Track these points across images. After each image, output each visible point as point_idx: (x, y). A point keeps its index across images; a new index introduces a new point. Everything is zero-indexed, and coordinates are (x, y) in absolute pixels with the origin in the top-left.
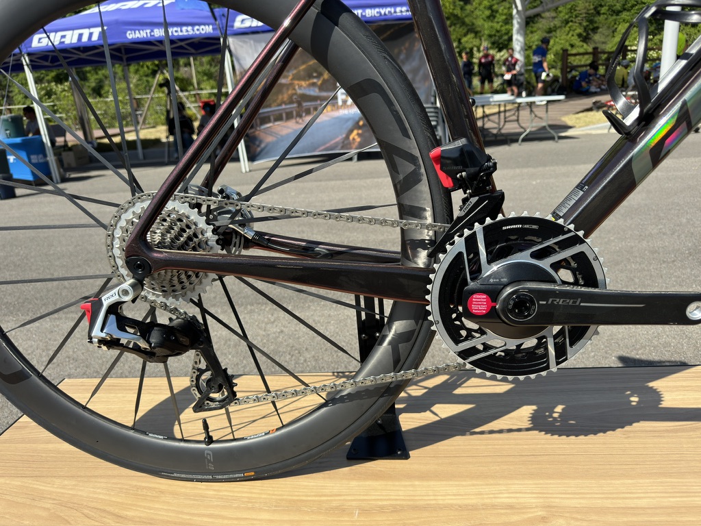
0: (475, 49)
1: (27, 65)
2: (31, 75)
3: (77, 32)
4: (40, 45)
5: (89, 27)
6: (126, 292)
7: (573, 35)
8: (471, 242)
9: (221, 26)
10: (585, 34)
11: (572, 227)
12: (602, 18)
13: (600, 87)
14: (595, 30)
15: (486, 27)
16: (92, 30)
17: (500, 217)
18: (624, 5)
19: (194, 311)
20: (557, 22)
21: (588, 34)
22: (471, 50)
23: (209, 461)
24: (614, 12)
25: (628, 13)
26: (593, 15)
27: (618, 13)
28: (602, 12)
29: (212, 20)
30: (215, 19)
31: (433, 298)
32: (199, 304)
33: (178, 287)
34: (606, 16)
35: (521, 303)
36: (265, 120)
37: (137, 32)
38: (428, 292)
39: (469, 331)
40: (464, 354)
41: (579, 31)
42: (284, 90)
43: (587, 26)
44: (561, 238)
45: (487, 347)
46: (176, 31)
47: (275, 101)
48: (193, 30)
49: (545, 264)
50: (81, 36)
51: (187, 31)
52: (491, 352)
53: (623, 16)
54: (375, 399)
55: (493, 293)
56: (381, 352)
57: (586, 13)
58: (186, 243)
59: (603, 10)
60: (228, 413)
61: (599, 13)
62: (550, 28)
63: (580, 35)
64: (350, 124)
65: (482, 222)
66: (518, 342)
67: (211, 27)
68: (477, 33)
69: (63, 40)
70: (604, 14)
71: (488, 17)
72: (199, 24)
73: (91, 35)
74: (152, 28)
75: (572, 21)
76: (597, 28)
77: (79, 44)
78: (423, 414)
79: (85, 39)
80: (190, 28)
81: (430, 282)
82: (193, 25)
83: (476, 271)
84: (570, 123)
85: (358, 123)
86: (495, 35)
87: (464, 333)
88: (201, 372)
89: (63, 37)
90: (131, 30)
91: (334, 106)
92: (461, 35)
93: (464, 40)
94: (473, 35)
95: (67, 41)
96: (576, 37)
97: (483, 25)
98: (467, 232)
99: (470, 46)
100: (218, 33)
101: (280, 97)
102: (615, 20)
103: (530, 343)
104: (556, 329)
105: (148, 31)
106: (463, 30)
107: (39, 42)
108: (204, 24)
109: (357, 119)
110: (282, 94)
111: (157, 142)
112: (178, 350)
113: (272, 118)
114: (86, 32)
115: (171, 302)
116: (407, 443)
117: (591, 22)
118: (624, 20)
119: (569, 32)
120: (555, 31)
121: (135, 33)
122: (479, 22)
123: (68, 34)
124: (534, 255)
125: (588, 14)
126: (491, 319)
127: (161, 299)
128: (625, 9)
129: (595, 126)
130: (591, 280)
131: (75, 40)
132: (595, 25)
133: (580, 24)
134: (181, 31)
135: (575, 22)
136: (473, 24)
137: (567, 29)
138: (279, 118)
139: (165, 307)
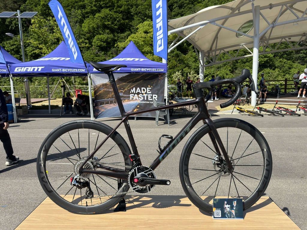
0: (188, 73)
1: (11, 78)
2: (12, 81)
3: (33, 68)
4: (18, 71)
5: (38, 66)
6: (78, 177)
7: (227, 70)
8: (135, 170)
9: (88, 70)
10: (232, 70)
11: (150, 168)
12: (238, 64)
13: (232, 95)
14: (236, 68)
15: (193, 65)
16: (39, 67)
17: (141, 166)
18: (247, 60)
19: (88, 180)
20: (221, 65)
21: (233, 70)
22: (187, 73)
23: (87, 210)
24: (243, 62)
25: (249, 63)
26: (235, 63)
27: (245, 63)
28: (238, 62)
29: (85, 68)
30: (86, 67)
31: (129, 179)
32: (89, 179)
33: (86, 175)
34: (240, 64)
35: (142, 181)
36: (102, 103)
37: (56, 69)
38: (128, 178)
39: (135, 185)
40: (134, 189)
41: (230, 68)
42: (110, 93)
43: (233, 67)
44: (148, 170)
45: (138, 188)
46: (71, 70)
47: (106, 97)
48: (78, 70)
49: (146, 174)
50: (34, 69)
51: (75, 70)
52: (139, 189)
53: (246, 64)
54: (119, 198)
55: (138, 179)
56: (121, 189)
57: (232, 62)
58: (88, 168)
59: (239, 61)
60: (91, 200)
61: (237, 62)
62: (218, 67)
63: (230, 70)
64: (134, 107)
65: (137, 167)
66: (143, 187)
67: (84, 70)
68: (189, 67)
69: (27, 70)
70: (239, 63)
71: (194, 61)
72: (80, 69)
73: (38, 69)
74: (62, 68)
75: (227, 65)
76: (237, 68)
77: (33, 72)
78: (131, 204)
79: (36, 70)
80: (76, 70)
81: (129, 176)
82: (78, 68)
83: (136, 175)
84: (218, 109)
85: (137, 106)
86: (197, 68)
87: (134, 185)
88: (88, 191)
89: (28, 69)
90: (54, 68)
91: (129, 100)
92: (183, 67)
93: (184, 69)
94: (188, 68)
95: (29, 70)
96: (229, 71)
97: (192, 64)
98: (134, 168)
99: (187, 72)
100: (87, 72)
101: (109, 95)
102: (244, 65)
103: (144, 187)
104: (149, 185)
105: (60, 69)
106: (184, 66)
107: (17, 70)
108: (82, 69)
109: (137, 105)
110: (110, 95)
111: (57, 106)
112: (84, 187)
113: (105, 103)
114: (36, 68)
115: (84, 178)
116: (126, 209)
117: (234, 65)
118: (247, 66)
119: (226, 69)
120: (220, 68)
121: (55, 70)
122: (190, 63)
123: (29, 68)
124: (145, 173)
125: (233, 62)
126: (138, 183)
127: (82, 177)
128: (247, 62)
129: (227, 111)
130: (154, 177)
131: (32, 70)
132: (236, 67)
133: (230, 66)
134: (73, 70)
135: (228, 65)
136: (188, 64)
137: (225, 67)
138: (107, 103)
139: (83, 179)
